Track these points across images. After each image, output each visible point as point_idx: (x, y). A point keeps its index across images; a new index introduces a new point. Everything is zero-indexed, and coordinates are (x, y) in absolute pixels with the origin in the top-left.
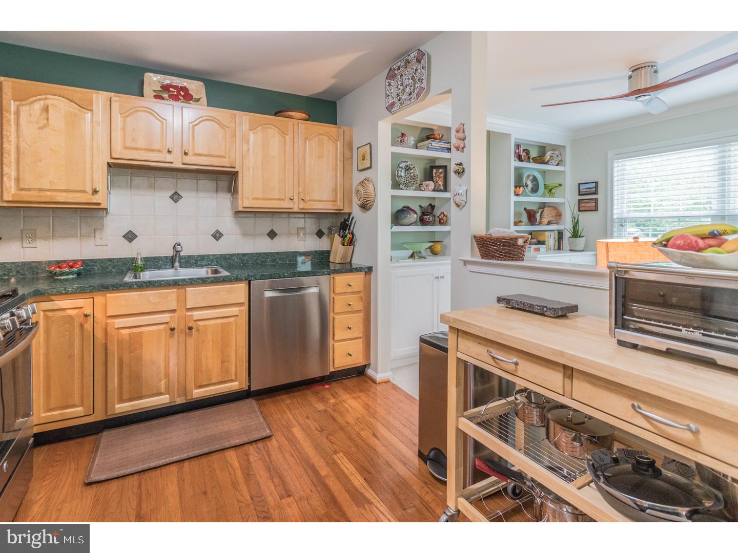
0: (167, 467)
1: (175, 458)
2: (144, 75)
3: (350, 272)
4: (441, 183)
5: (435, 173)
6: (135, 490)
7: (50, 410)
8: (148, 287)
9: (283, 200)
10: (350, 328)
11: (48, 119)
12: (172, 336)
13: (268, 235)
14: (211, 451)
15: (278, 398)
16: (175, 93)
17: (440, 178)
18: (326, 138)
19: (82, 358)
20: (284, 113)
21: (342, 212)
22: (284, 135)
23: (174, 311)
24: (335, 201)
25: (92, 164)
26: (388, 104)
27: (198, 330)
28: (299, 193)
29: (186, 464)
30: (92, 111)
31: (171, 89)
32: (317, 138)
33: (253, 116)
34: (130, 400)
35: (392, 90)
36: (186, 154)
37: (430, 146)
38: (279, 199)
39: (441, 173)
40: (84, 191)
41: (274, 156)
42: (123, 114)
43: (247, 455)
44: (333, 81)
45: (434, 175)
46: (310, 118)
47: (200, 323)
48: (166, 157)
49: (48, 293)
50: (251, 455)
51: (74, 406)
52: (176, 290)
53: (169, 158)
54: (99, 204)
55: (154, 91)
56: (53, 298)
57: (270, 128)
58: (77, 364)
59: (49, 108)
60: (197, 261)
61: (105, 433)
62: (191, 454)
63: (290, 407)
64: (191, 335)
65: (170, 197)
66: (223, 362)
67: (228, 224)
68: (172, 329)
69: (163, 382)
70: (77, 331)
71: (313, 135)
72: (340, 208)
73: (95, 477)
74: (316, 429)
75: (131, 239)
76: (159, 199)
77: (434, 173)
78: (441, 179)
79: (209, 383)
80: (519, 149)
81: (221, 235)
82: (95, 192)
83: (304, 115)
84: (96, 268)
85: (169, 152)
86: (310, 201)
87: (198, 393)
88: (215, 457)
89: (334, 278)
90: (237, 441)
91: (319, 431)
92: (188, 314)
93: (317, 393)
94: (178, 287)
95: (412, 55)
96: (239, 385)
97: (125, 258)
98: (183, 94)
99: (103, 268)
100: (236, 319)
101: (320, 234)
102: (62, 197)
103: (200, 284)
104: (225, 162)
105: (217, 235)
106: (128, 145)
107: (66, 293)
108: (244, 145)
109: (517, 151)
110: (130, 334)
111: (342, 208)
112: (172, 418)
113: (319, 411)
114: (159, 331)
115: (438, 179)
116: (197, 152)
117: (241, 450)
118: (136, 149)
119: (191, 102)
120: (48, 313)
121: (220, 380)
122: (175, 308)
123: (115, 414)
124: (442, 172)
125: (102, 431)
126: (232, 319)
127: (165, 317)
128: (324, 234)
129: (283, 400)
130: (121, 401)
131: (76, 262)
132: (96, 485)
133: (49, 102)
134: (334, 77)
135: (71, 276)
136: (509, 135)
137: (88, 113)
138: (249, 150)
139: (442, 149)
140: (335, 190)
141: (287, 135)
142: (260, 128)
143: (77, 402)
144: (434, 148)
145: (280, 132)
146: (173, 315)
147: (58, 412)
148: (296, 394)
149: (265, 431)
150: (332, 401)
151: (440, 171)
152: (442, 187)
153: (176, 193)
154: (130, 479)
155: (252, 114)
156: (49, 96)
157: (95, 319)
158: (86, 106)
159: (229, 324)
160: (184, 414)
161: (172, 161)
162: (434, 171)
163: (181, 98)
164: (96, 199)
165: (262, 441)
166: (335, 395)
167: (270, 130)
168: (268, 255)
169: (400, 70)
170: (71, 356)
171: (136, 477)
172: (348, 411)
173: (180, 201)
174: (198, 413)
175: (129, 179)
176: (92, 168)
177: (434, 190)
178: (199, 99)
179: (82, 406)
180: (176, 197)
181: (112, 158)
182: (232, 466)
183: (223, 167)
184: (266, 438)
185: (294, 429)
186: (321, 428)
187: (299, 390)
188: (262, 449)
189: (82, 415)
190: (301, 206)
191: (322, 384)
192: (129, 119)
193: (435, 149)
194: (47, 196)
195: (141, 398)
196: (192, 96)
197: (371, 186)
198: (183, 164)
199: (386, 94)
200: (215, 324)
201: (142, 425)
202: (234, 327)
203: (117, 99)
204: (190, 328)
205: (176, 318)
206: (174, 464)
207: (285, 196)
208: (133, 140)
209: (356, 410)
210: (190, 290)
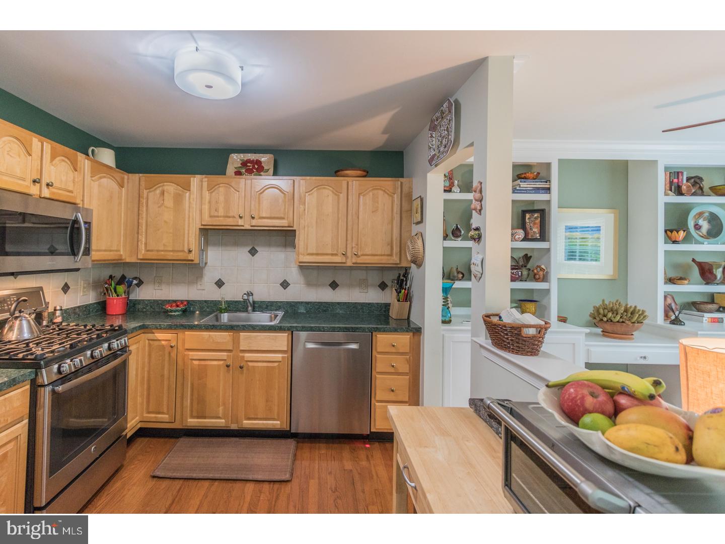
0: (203, 481)
1: (211, 476)
2: (229, 156)
3: (394, 332)
4: (536, 230)
5: (529, 218)
6: (175, 493)
7: (149, 412)
8: (212, 329)
9: (336, 255)
10: (393, 391)
11: (163, 200)
12: (228, 371)
13: (330, 285)
14: (237, 478)
15: (317, 445)
16: (251, 167)
17: (535, 224)
18: (381, 192)
19: (169, 378)
20: (340, 172)
21: (399, 266)
22: (337, 193)
23: (230, 351)
24: (391, 255)
25: (189, 231)
26: (430, 157)
27: (248, 369)
28: (352, 248)
29: (216, 483)
30: (190, 190)
31: (249, 164)
32: (371, 193)
33: (310, 179)
34: (198, 417)
35: (434, 142)
36: (253, 218)
37: (518, 188)
38: (332, 255)
39: (536, 218)
40: (183, 251)
41: (328, 215)
42: (210, 190)
43: (260, 492)
44: (386, 136)
45: (527, 221)
46: (367, 174)
47: (250, 364)
48: (238, 222)
49: (150, 328)
50: (264, 493)
51: (163, 413)
52: (232, 333)
53: (240, 222)
54: (192, 260)
55: (236, 168)
56: (154, 331)
57: (324, 188)
58: (166, 383)
59: (165, 192)
60: (267, 306)
61: (181, 439)
62: (223, 476)
63: (322, 458)
64: (242, 373)
65: (249, 252)
66: (267, 401)
67: (294, 275)
68: (228, 366)
69: (221, 409)
70: (167, 358)
71: (368, 190)
72: (397, 263)
73: (158, 473)
74: (331, 488)
75: (220, 285)
76: (241, 254)
77: (527, 218)
78: (536, 226)
79: (256, 417)
80: (678, 178)
81: (288, 284)
82: (190, 251)
83: (359, 173)
84: (197, 307)
85: (241, 217)
86: (363, 255)
87: (247, 424)
88: (238, 485)
89: (376, 336)
90: (260, 477)
91: (332, 491)
92: (241, 355)
93: (354, 450)
94: (234, 331)
95: (444, 106)
96: (281, 424)
97: (216, 301)
98: (256, 166)
99: (201, 307)
100: (279, 364)
101: (383, 286)
102: (170, 256)
103: (250, 330)
104: (284, 223)
105: (285, 285)
106: (212, 214)
107: (160, 329)
108: (301, 206)
109: (675, 180)
110: (199, 365)
111: (398, 262)
112: (227, 440)
113: (344, 470)
114: (219, 365)
115: (532, 225)
116: (261, 216)
117: (258, 486)
118: (218, 217)
119: (262, 173)
120: (150, 342)
121: (265, 417)
122: (231, 348)
123: (187, 426)
124: (538, 216)
125: (181, 437)
126: (276, 364)
127: (224, 355)
128: (387, 286)
129: (319, 449)
130: (192, 417)
131: (182, 302)
132: (156, 479)
133: (165, 188)
134: (384, 132)
135: (178, 313)
136: (656, 162)
137: (187, 193)
138: (305, 210)
139: (537, 190)
140: (391, 245)
141: (341, 193)
142: (315, 189)
143: (165, 410)
144: (523, 190)
145: (334, 191)
146: (230, 354)
147: (153, 415)
148: (336, 445)
149: (286, 475)
150: (364, 463)
151: (536, 215)
152: (538, 235)
153: (253, 248)
154: (177, 482)
155: (308, 178)
156: (165, 184)
157: (178, 350)
158: (187, 187)
159: (273, 368)
160: (237, 439)
161: (243, 224)
162: (528, 216)
163: (255, 171)
164: (191, 257)
165: (280, 483)
166: (370, 456)
167: (324, 190)
168: (329, 305)
169: (439, 121)
170: (163, 376)
171: (181, 482)
172: (371, 478)
173: (256, 255)
174: (247, 441)
175: (221, 238)
176: (189, 233)
177: (524, 240)
178: (268, 170)
179: (167, 414)
180: (253, 252)
181: (202, 225)
182: (244, 499)
183: (283, 227)
184: (284, 481)
185: (312, 481)
186: (336, 489)
187: (340, 443)
188: (275, 490)
189: (168, 421)
190: (354, 261)
191: (364, 442)
192: (214, 194)
193: (526, 191)
194: (162, 255)
195: (205, 418)
196: (264, 168)
197: (420, 242)
198: (252, 226)
199: (429, 146)
200: (261, 366)
201: (206, 440)
202: (277, 371)
203: (206, 179)
204: (241, 367)
205: (232, 356)
206: (209, 481)
207: (337, 251)
208: (216, 210)
209: (380, 481)
210: (243, 335)
